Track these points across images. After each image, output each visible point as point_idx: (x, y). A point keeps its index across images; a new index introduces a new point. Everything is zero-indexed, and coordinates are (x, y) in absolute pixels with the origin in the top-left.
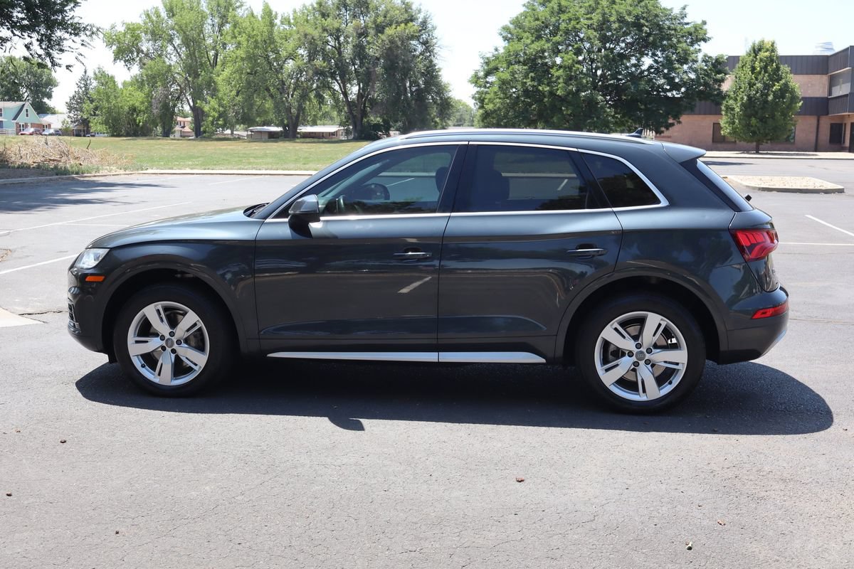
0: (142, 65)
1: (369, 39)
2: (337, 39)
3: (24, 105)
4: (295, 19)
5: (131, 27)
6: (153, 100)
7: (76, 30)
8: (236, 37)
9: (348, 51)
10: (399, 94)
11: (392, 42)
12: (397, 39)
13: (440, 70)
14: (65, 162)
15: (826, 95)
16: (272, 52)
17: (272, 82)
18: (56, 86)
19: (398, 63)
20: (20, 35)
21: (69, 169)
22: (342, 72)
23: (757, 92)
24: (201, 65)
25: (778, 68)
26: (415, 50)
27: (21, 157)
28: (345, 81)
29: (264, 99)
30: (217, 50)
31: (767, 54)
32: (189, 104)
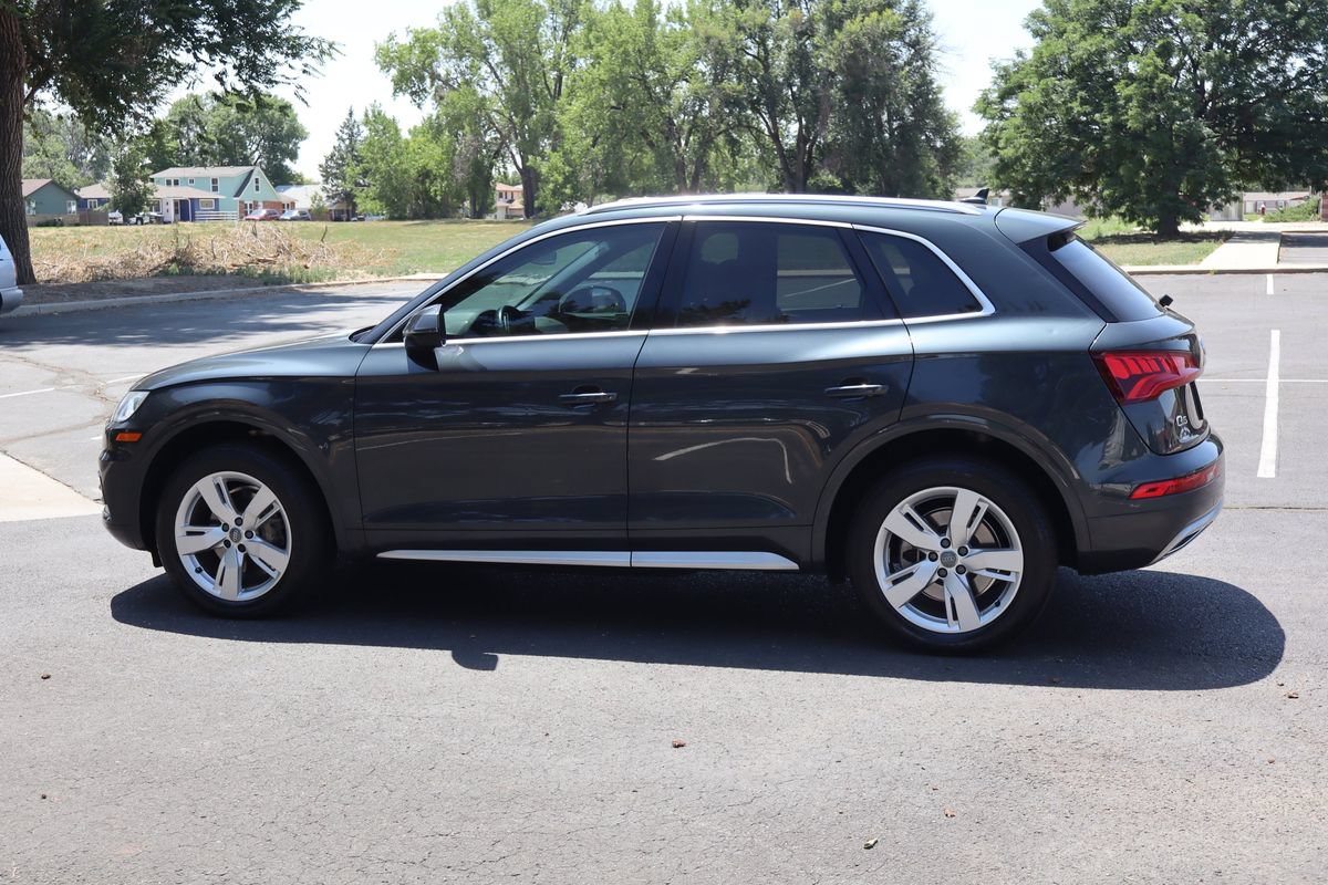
0: (439, 98)
1: (816, 40)
2: (762, 43)
3: (252, 171)
4: (690, 12)
5: (421, 36)
6: (456, 158)
7: (295, 48)
8: (591, 47)
9: (780, 62)
10: (869, 135)
11: (857, 44)
12: (863, 39)
13: (940, 89)
14: (282, 265)
16: (653, 69)
17: (651, 119)
18: (303, 138)
19: (866, 80)
20: (208, 60)
21: (288, 275)
22: (770, 99)
24: (536, 96)
26: (897, 57)
27: (215, 257)
28: (775, 114)
29: (640, 150)
30: (559, 70)
32: (515, 163)
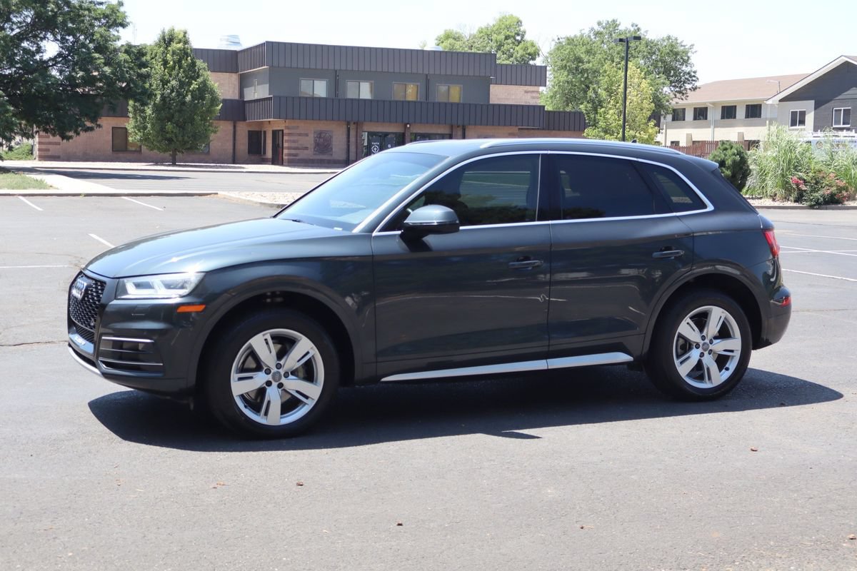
15: (237, 97)
23: (172, 91)
25: (193, 64)
31: (180, 45)
